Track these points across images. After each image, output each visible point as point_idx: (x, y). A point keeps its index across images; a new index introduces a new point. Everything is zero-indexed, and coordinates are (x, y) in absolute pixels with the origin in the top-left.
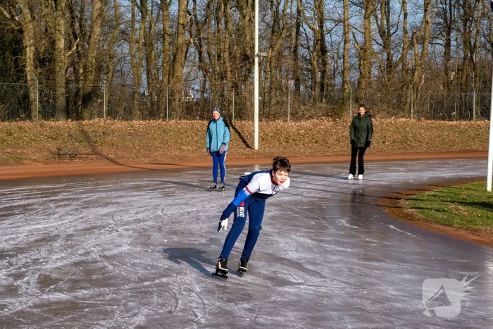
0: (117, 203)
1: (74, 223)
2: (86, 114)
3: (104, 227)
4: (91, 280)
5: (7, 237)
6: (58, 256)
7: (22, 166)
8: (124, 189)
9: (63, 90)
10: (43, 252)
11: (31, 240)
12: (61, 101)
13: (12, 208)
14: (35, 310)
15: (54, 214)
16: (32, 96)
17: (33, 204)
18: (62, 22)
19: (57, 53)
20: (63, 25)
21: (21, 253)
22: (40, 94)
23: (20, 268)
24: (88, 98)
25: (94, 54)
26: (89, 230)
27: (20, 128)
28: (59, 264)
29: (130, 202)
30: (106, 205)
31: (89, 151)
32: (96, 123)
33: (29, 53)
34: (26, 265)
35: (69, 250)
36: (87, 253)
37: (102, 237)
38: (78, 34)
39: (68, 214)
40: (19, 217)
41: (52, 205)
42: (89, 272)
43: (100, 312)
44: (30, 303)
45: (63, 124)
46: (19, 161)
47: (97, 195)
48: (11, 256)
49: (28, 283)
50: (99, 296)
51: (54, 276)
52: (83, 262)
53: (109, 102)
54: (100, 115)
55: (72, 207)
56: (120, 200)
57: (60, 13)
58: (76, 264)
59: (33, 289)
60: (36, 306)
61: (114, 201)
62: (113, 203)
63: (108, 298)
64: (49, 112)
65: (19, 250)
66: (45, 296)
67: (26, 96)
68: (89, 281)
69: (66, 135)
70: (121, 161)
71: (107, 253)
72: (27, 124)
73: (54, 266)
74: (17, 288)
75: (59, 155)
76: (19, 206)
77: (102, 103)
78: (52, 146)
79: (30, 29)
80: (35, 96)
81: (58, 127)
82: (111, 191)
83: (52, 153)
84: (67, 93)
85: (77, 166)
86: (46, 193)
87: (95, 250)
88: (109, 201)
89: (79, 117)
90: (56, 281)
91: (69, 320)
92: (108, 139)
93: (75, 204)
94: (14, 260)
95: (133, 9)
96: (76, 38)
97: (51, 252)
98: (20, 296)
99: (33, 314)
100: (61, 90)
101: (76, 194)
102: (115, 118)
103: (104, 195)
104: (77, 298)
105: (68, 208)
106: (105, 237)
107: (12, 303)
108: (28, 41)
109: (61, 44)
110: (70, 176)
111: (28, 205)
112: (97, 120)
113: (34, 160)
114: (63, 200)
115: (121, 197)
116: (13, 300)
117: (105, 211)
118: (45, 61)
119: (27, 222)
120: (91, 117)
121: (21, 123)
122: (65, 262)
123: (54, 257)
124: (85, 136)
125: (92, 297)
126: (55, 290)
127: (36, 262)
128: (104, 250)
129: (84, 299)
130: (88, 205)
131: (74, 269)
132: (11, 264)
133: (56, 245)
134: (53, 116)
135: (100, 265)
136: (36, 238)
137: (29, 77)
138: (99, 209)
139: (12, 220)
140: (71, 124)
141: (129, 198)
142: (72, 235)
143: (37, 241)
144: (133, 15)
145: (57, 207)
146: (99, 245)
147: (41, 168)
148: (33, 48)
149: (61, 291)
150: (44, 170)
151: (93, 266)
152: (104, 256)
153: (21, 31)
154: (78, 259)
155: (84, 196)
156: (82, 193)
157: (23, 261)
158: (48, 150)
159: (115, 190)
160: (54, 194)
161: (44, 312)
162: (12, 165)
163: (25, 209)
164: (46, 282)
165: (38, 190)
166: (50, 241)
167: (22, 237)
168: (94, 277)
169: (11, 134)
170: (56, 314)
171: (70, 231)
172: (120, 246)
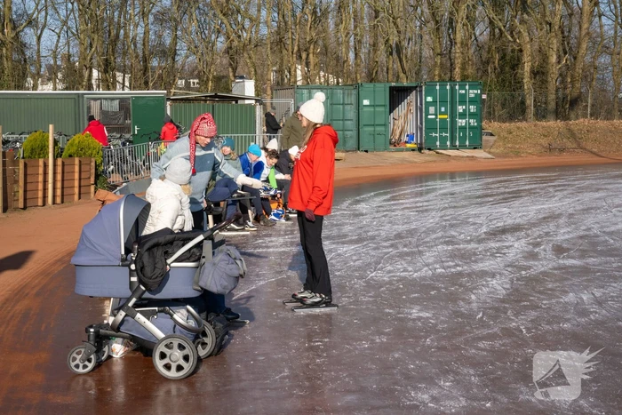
0: (606, 189)
1: (573, 205)
2: (572, 116)
3: (599, 209)
4: (597, 250)
5: (520, 214)
6: (565, 230)
7: (520, 159)
8: (611, 178)
9: (553, 97)
10: (551, 227)
11: (540, 217)
12: (552, 105)
13: (519, 191)
14: (556, 272)
15: (554, 196)
16: (528, 102)
17: (535, 188)
18: (555, 41)
19: (550, 66)
20: (555, 44)
21: (535, 227)
22: (535, 101)
23: (536, 238)
24: (574, 102)
25: (581, 66)
26: (587, 210)
27: (518, 128)
28: (567, 237)
29: (618, 188)
30: (598, 190)
31: (575, 145)
32: (580, 123)
33: (527, 68)
34: (540, 236)
35: (573, 226)
36: (589, 229)
37: (599, 216)
38: (567, 49)
39: (565, 197)
40: (526, 198)
41: (551, 189)
42: (595, 244)
43: (610, 277)
44: (550, 266)
45: (553, 124)
46: (517, 154)
47: (588, 182)
48: (527, 229)
49: (545, 250)
50: (606, 263)
51: (565, 246)
52: (586, 236)
53: (593, 105)
54: (585, 116)
55: (569, 192)
56: (608, 187)
57: (554, 34)
58: (581, 237)
59: (550, 255)
60: (555, 269)
61: (603, 187)
62: (602, 189)
63: (614, 265)
64: (541, 114)
65: (533, 225)
66: (561, 262)
67: (523, 103)
68: (596, 251)
69: (556, 133)
70: (603, 154)
71: (607, 230)
72: (523, 125)
73: (563, 238)
74: (537, 254)
75: (550, 149)
76: (525, 190)
77: (587, 106)
78: (544, 142)
79: (527, 49)
80: (530, 101)
81: (549, 127)
82: (599, 179)
83: (544, 147)
84: (557, 98)
85: (566, 158)
86: (544, 180)
87: (596, 226)
88: (599, 187)
89: (566, 118)
90: (568, 250)
91: (585, 281)
92: (591, 136)
93: (570, 190)
94: (530, 232)
95: (616, 27)
96: (565, 53)
97: (558, 227)
98: (541, 260)
99: (555, 275)
100: (552, 97)
101: (569, 181)
102: (597, 119)
103: (594, 182)
104: (587, 264)
105: (565, 192)
106: (602, 217)
107: (536, 266)
108: (526, 58)
109: (554, 59)
110: (563, 166)
111: (532, 189)
112: (582, 120)
113: (530, 153)
114: (559, 186)
115: (609, 184)
116: (536, 263)
117: (597, 195)
118: (539, 73)
119: (533, 203)
120: (577, 118)
121: (519, 124)
122: (571, 236)
123: (562, 231)
124: (572, 134)
125: (600, 264)
126: (569, 257)
127: (547, 234)
128: (602, 227)
129: (594, 265)
130: (581, 190)
131: (581, 241)
132: (528, 236)
133: (561, 221)
134: (544, 117)
135: (602, 238)
136: (543, 216)
137: (526, 87)
138: (591, 194)
139: (521, 201)
140: (560, 123)
141: (617, 185)
142: (573, 214)
143: (544, 218)
144: (616, 32)
145: (556, 191)
146: (598, 223)
147: (536, 160)
148: (530, 64)
149: (573, 258)
150: (538, 161)
151: (596, 240)
152: (604, 232)
153: (521, 51)
154: (582, 233)
155: (576, 182)
156: (574, 180)
157: (538, 233)
158: (541, 145)
159: (603, 178)
160: (551, 181)
161: (563, 273)
162: (512, 157)
163: (530, 192)
164: (559, 250)
165: (537, 177)
166: (555, 218)
167: (532, 214)
168: (599, 248)
169: (511, 133)
170: (573, 276)
171: (571, 211)
172: (617, 224)
